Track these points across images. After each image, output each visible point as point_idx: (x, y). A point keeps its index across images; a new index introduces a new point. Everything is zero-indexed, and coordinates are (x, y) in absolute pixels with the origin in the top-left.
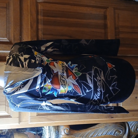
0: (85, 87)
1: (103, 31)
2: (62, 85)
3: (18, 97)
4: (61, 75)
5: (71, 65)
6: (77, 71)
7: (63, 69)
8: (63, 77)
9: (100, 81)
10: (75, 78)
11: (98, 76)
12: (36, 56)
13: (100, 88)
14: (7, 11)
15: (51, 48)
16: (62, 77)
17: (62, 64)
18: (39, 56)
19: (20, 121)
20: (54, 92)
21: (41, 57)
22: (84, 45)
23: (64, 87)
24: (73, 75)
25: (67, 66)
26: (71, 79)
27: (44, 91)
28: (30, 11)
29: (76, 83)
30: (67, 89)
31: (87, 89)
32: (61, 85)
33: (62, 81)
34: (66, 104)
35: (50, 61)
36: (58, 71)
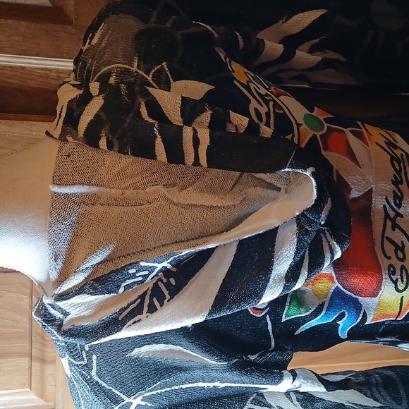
2: (391, 270)
3: (137, 350)
4: (387, 215)
7: (399, 172)
8: (395, 226)
12: (248, 88)
16: (389, 224)
17: (389, 143)
18: (263, 91)
21: (273, 100)
23: (401, 287)
27: (290, 313)
32: (385, 276)
33: (390, 249)
34: (389, 373)
35: (326, 125)
36: (371, 191)
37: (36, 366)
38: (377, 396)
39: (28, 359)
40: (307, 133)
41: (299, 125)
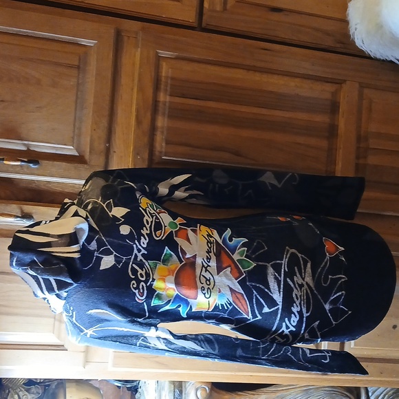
0: (261, 300)
1: (324, 144)
2: (203, 289)
3: (90, 311)
4: (203, 266)
5: (231, 240)
6: (243, 258)
7: (210, 248)
8: (206, 270)
9: (301, 286)
10: (238, 275)
11: (298, 275)
12: (145, 210)
13: (298, 305)
14: (79, 75)
15: (183, 188)
16: (204, 269)
17: (209, 235)
18: (152, 211)
19: (87, 362)
20: (180, 306)
21: (156, 215)
22: (270, 188)
24: (235, 266)
25: (220, 242)
26: (226, 276)
27: (155, 302)
28: (140, 80)
29: (238, 288)
30: (215, 300)
31: (266, 306)
32: (199, 291)
33: (203, 280)
35: (179, 226)
36: (196, 255)
37: (57, 323)
38: (203, 346)
39: (53, 320)
40: (169, 230)
41: (165, 226)
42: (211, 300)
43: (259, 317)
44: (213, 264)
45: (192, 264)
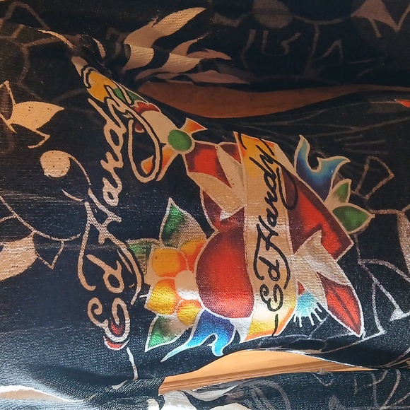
2: (264, 291)
5: (314, 164)
6: (347, 203)
7: (273, 189)
8: (269, 245)
10: (337, 246)
12: (104, 106)
15: (185, 46)
16: (263, 243)
17: (266, 157)
20: (212, 339)
22: (378, 35)
23: (274, 305)
24: (330, 226)
25: (293, 170)
26: (313, 251)
27: (153, 342)
29: (341, 277)
32: (257, 297)
33: (262, 269)
34: (271, 384)
35: (194, 141)
36: (242, 210)
40: (171, 153)
41: (161, 145)
42: (282, 313)
43: (382, 331)
44: (283, 227)
45: (234, 233)
